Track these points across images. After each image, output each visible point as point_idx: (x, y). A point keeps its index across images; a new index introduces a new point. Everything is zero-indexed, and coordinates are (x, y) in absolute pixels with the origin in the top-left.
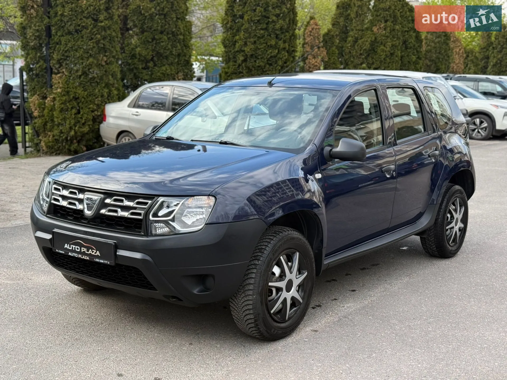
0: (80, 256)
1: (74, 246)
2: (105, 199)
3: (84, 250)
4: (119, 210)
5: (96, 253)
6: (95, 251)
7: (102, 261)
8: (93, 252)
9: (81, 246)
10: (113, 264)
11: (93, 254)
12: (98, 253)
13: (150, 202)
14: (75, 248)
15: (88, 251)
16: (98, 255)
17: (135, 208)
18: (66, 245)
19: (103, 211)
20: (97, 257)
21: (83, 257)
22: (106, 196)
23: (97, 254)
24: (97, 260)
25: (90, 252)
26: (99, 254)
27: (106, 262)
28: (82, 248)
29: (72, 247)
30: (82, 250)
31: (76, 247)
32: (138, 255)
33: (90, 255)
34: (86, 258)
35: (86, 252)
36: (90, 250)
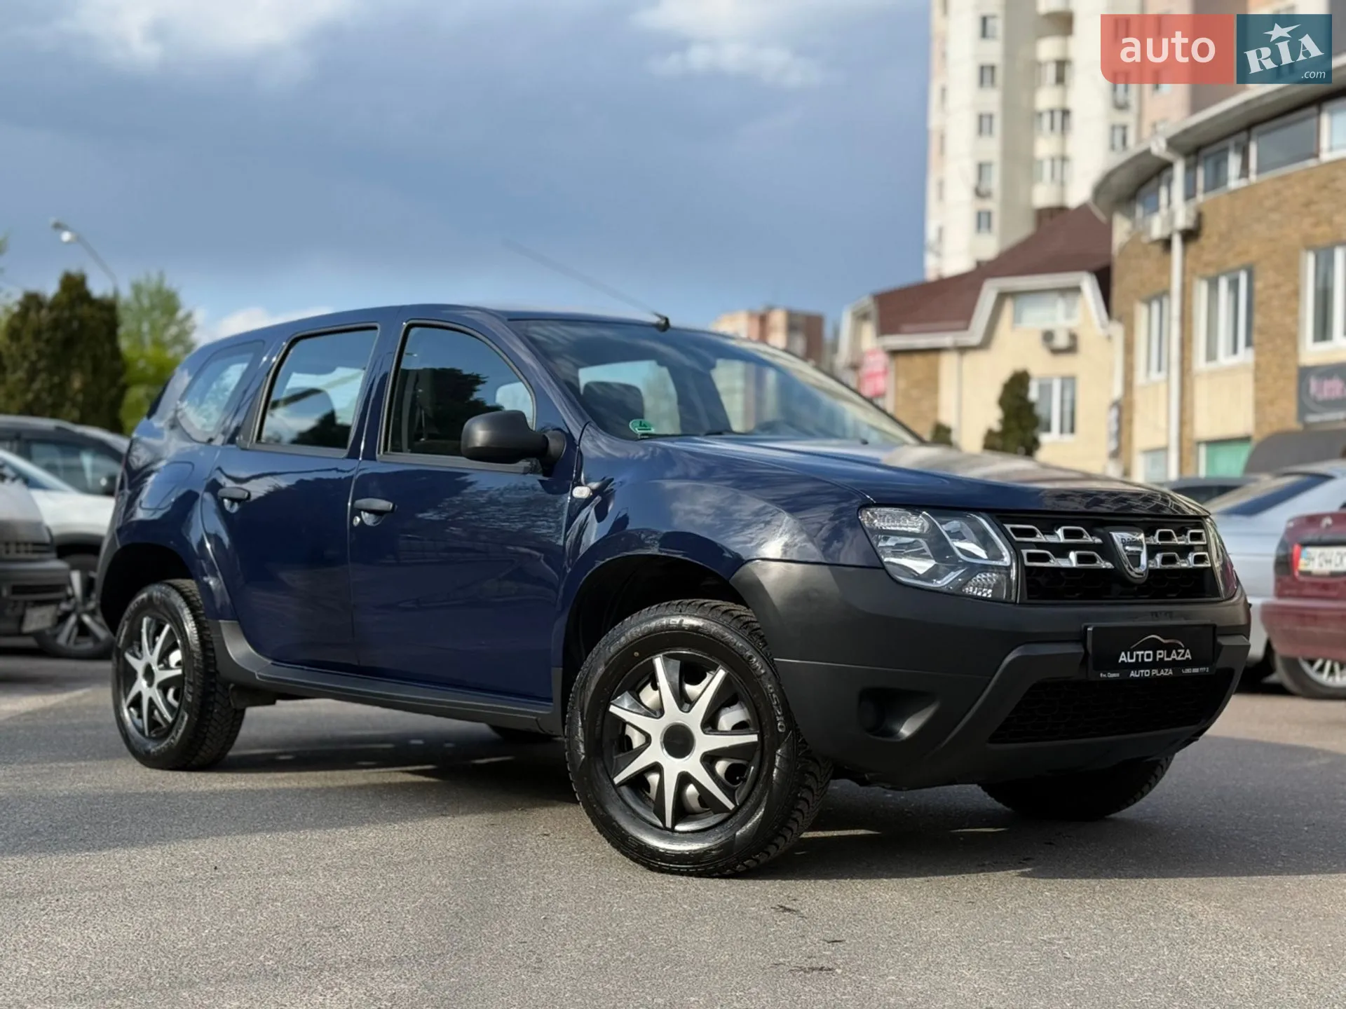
0: (1154, 672)
1: (1140, 653)
3: (1161, 654)
5: (1183, 656)
6: (1182, 651)
7: (1196, 670)
8: (1178, 654)
9: (1155, 646)
10: (1212, 671)
11: (1179, 658)
14: (1143, 655)
15: (1169, 655)
16: (1188, 659)
18: (1123, 654)
20: (1187, 664)
21: (1162, 673)
23: (1186, 656)
24: (1188, 671)
25: (1174, 656)
26: (1189, 656)
27: (1203, 670)
28: (1158, 652)
29: (1137, 656)
30: (1158, 657)
31: (1147, 652)
33: (1174, 664)
34: (1168, 672)
35: (1166, 659)
36: (1174, 652)
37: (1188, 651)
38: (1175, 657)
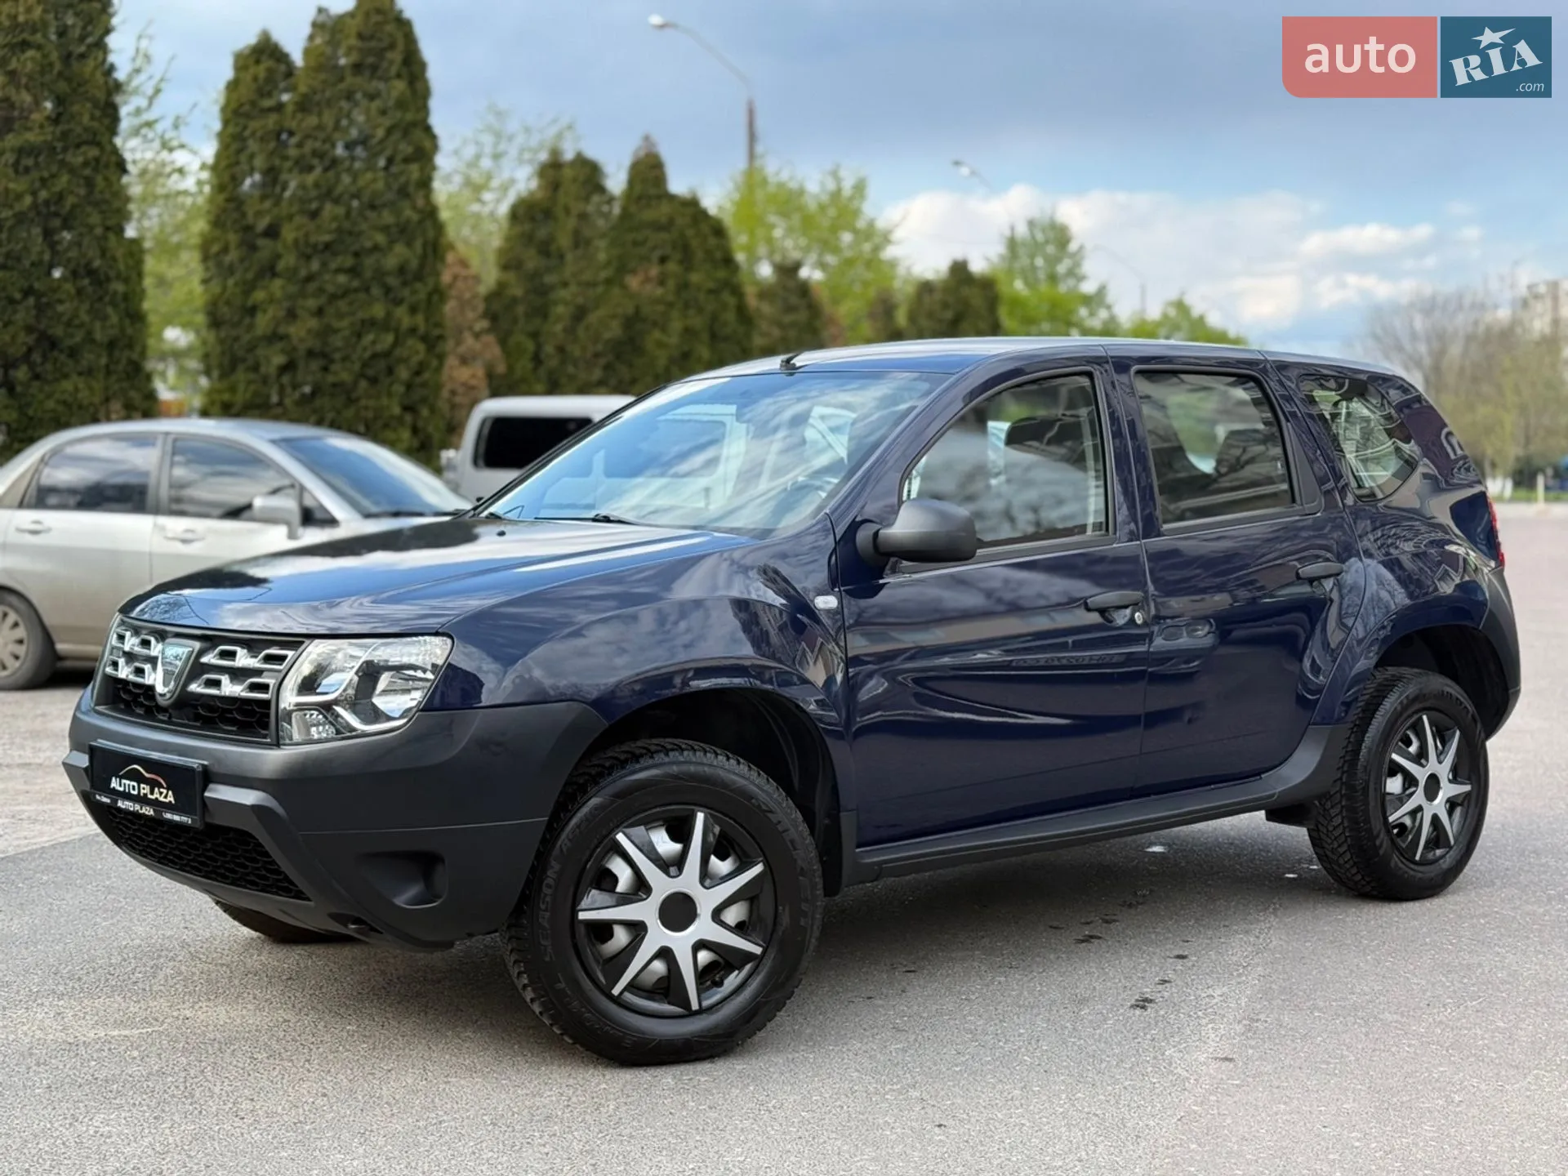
0: (137, 807)
1: (128, 783)
2: (201, 653)
3: (145, 789)
4: (225, 679)
5: (166, 797)
6: (165, 791)
7: (177, 818)
8: (161, 793)
9: (139, 778)
10: (198, 825)
11: (162, 799)
12: (171, 799)
13: (290, 654)
14: (129, 786)
15: (152, 793)
16: (170, 802)
17: (258, 672)
18: (114, 779)
19: (195, 687)
20: (168, 807)
21: (143, 810)
22: (206, 645)
23: (169, 799)
24: (168, 816)
25: (156, 795)
27: (184, 819)
28: (142, 786)
29: (125, 785)
30: (142, 791)
31: (132, 784)
32: (248, 797)
33: (155, 803)
34: (148, 811)
35: (150, 796)
36: (156, 790)
37: (170, 793)
38: (158, 796)
